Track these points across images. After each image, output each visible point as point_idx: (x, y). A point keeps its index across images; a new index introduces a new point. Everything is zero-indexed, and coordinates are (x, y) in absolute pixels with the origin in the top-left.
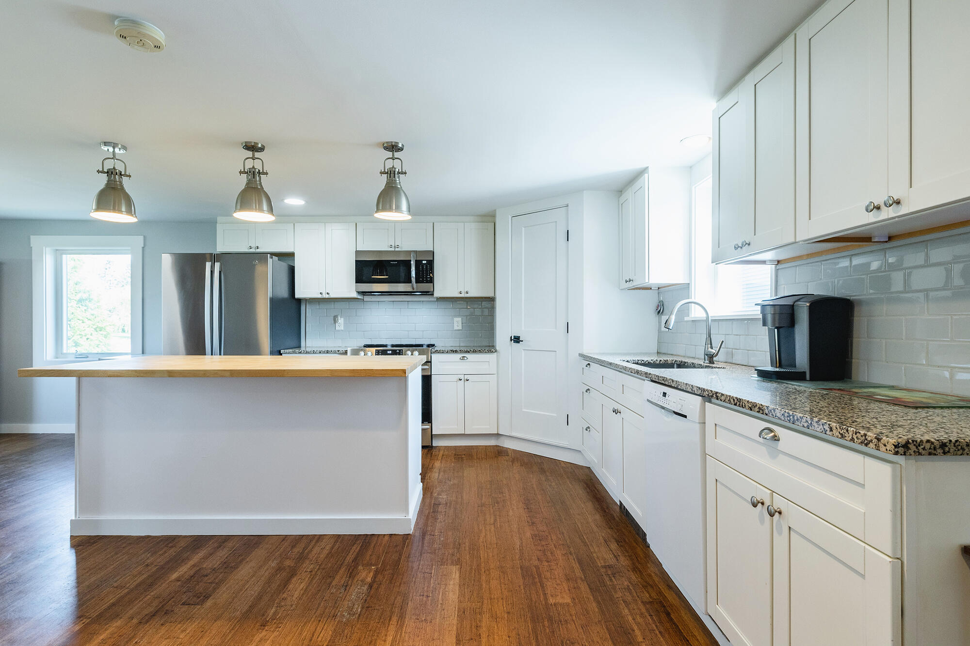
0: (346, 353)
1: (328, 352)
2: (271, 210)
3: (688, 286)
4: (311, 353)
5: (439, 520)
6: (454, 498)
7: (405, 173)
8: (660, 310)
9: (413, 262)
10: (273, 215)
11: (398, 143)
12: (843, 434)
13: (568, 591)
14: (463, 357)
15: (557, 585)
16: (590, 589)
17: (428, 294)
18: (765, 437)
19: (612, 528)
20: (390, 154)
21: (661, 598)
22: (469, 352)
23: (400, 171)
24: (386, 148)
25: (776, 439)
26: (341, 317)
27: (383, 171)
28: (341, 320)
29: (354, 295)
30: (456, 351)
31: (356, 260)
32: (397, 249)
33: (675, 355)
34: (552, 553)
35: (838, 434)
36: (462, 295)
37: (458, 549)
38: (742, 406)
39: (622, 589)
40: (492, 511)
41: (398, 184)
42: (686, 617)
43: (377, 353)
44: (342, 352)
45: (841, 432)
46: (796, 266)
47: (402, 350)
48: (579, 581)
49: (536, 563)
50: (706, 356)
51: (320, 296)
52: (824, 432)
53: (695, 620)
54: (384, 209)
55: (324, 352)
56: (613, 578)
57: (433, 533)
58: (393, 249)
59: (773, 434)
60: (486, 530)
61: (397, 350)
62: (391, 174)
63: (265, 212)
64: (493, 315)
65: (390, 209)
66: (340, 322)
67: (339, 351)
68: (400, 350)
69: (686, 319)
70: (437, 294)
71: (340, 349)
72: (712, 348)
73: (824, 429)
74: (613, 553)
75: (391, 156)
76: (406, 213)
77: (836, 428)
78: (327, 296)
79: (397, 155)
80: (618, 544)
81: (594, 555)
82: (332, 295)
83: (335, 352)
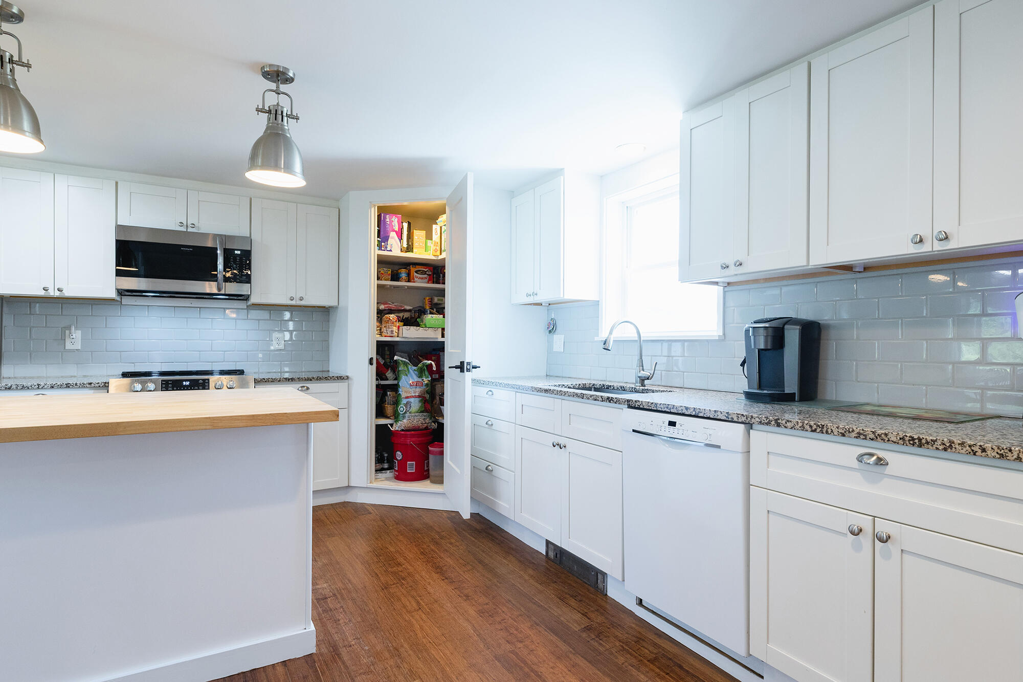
0: (106, 386)
1: (68, 386)
2: (36, 131)
3: (596, 304)
4: (33, 389)
5: (341, 622)
6: (340, 585)
7: (297, 119)
8: (552, 328)
9: (221, 251)
10: (41, 141)
11: (288, 70)
12: (1004, 454)
13: (569, 673)
14: (301, 387)
15: (552, 668)
16: (590, 662)
17: (240, 298)
18: (868, 462)
19: (556, 582)
20: (273, 86)
21: (661, 650)
22: (311, 380)
23: (289, 113)
24: (267, 75)
25: (880, 462)
26: (76, 328)
27: (260, 107)
28: (77, 335)
29: (112, 294)
30: (292, 379)
31: (117, 241)
32: (190, 230)
33: (574, 378)
34: (517, 630)
35: (994, 454)
36: (293, 303)
37: (399, 656)
38: (827, 432)
39: (619, 651)
40: (405, 592)
41: (287, 131)
42: (697, 664)
43: (164, 386)
44: (97, 385)
45: (999, 452)
46: (750, 289)
47: (208, 380)
48: (571, 656)
49: (508, 647)
50: (638, 379)
51: (42, 293)
52: (972, 453)
53: (707, 665)
54: (266, 166)
55: (60, 387)
56: (601, 642)
57: (346, 643)
58: (183, 229)
59: (875, 458)
60: (416, 620)
61: (199, 380)
62: (275, 113)
63: (27, 134)
64: (328, 331)
65: (276, 167)
66: (74, 337)
67: (91, 384)
68: (204, 380)
69: (596, 339)
70: (253, 300)
71: (94, 381)
72: (643, 370)
73: (973, 450)
74: (579, 612)
75: (275, 89)
76: (300, 176)
77: (992, 449)
78: (57, 294)
79: (283, 88)
80: (576, 600)
81: (562, 619)
82: (68, 293)
83: (83, 386)
